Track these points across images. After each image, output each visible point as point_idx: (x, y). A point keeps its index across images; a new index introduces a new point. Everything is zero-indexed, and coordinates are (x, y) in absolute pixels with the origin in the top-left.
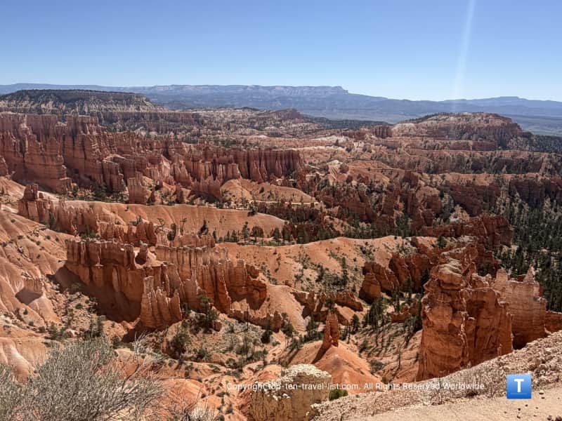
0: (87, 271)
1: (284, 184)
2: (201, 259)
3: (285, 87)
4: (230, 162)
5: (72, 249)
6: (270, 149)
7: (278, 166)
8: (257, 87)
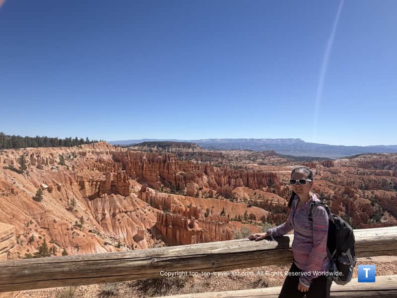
0: (165, 229)
1: (268, 191)
2: (221, 229)
3: (268, 139)
4: (238, 177)
5: (160, 217)
6: (260, 172)
7: (264, 181)
8: (252, 139)
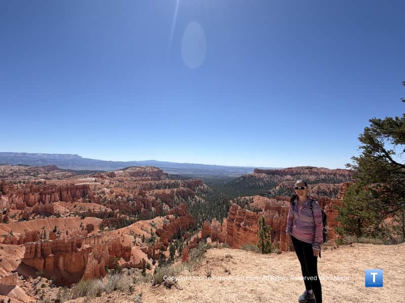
2: (100, 240)
4: (53, 193)
7: (78, 193)
